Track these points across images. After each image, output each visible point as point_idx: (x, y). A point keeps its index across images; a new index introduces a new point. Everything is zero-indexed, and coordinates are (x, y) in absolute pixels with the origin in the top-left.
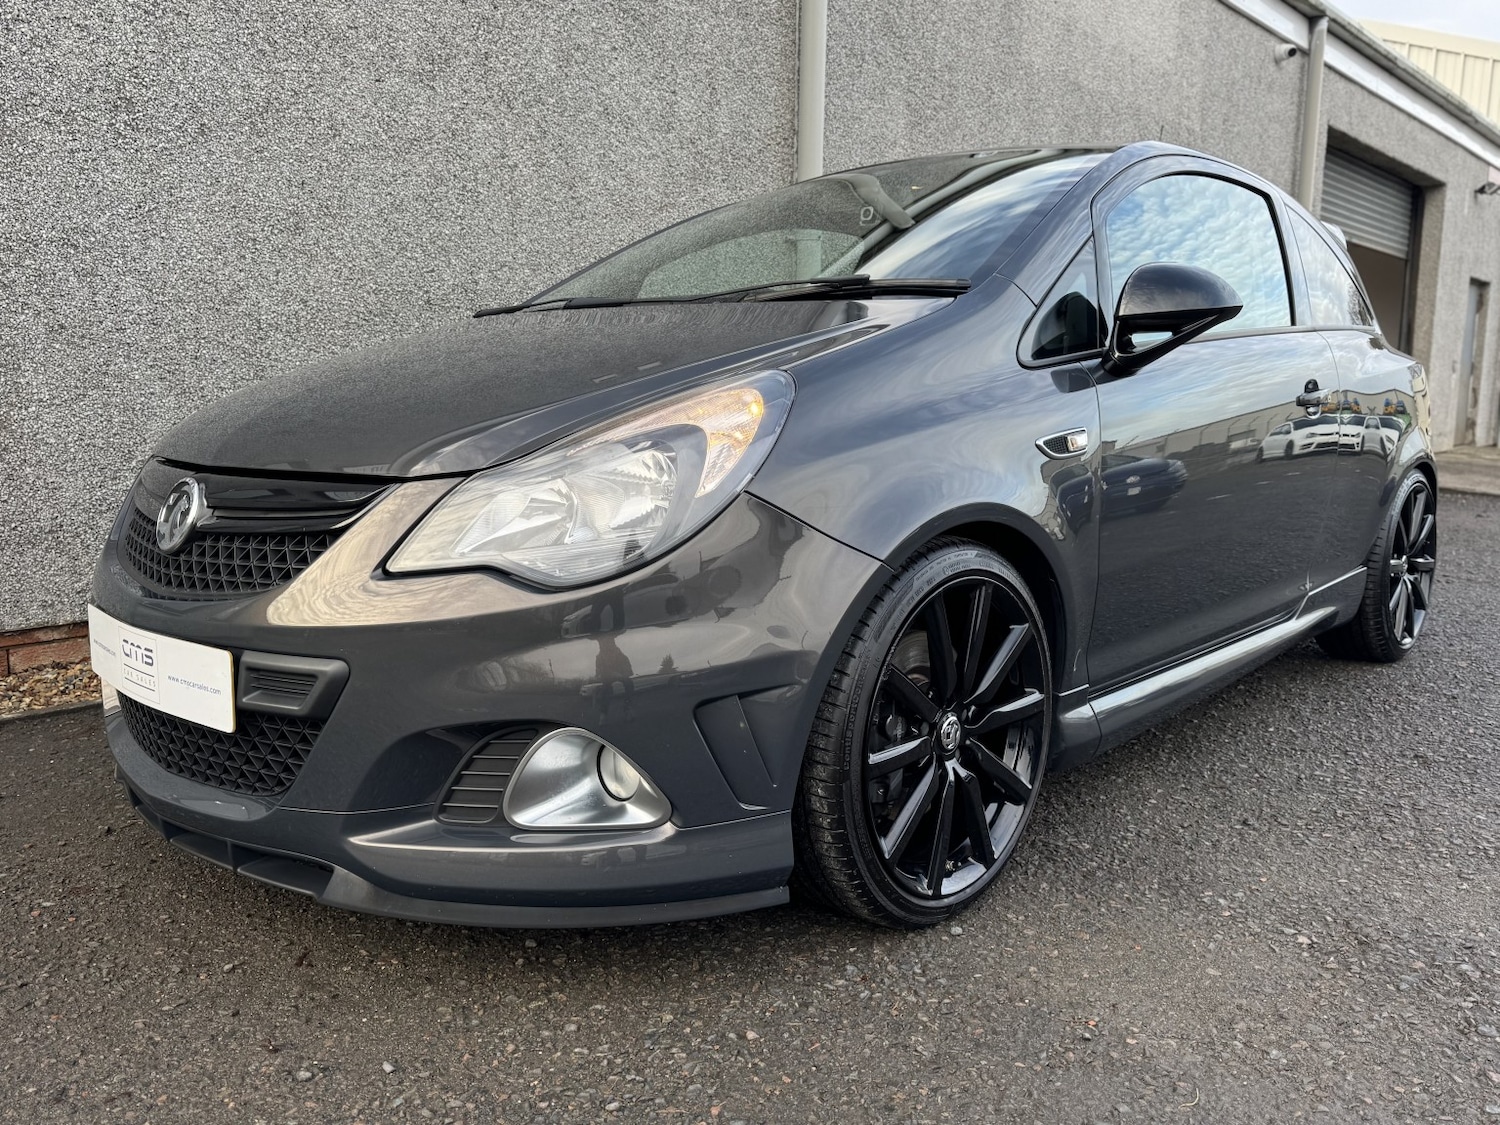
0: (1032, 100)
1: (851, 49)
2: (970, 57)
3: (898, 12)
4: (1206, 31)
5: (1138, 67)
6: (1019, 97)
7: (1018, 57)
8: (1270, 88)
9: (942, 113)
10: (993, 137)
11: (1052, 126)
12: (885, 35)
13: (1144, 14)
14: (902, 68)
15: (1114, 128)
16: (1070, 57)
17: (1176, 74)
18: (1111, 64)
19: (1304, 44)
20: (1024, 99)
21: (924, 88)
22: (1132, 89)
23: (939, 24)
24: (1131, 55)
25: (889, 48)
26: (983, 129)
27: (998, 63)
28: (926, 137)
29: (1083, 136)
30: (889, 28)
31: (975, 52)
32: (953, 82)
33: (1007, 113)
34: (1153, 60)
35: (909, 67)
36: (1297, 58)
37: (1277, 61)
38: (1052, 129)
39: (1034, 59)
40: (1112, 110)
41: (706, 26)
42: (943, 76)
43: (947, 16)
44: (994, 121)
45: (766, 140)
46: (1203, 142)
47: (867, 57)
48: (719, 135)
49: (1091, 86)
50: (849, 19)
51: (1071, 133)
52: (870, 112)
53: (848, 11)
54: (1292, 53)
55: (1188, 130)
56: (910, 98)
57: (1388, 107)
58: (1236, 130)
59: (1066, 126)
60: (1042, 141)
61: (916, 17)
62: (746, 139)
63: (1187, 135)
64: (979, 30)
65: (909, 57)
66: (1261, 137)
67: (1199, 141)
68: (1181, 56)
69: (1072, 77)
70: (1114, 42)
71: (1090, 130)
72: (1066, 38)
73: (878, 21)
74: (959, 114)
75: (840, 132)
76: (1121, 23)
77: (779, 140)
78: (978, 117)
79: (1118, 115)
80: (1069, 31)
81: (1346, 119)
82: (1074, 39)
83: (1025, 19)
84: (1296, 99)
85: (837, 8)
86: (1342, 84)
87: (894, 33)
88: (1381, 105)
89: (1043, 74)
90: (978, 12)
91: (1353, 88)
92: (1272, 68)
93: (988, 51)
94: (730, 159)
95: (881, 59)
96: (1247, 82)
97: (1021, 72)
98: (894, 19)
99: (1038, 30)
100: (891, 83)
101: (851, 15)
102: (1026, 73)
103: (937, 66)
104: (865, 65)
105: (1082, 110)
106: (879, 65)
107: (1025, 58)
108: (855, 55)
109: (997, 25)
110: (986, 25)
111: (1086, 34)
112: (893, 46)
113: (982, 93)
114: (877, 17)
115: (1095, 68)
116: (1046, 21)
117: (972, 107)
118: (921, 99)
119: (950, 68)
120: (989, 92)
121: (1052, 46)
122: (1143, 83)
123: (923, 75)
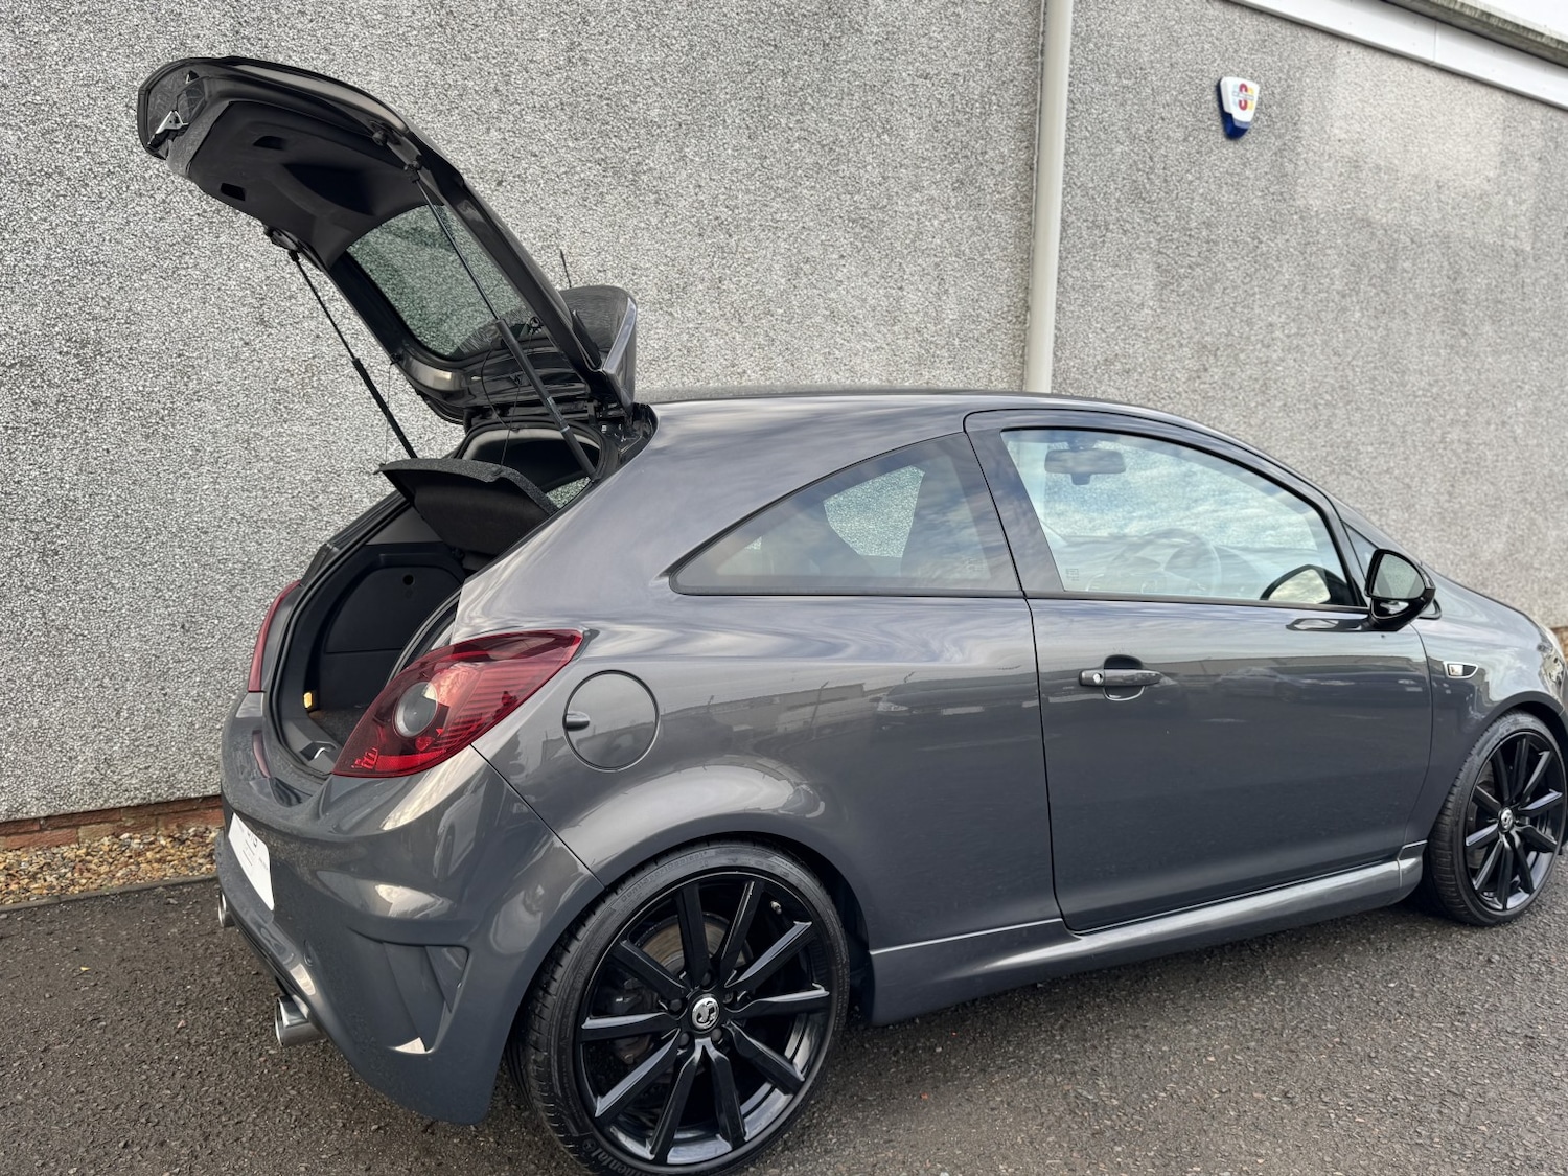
0: (1309, 243)
1: (1093, 222)
2: (1233, 209)
3: (1148, 179)
4: (1540, 143)
5: (1447, 192)
6: (1293, 242)
7: (1291, 202)
9: (1198, 269)
10: (1260, 287)
11: (1334, 267)
12: (1133, 202)
13: (1454, 137)
14: (1152, 232)
15: (1415, 260)
16: (1357, 193)
17: (1498, 193)
18: (1411, 194)
20: (1299, 243)
21: (1177, 247)
22: (1438, 217)
23: (1196, 183)
24: (1438, 182)
25: (1137, 214)
26: (1248, 279)
27: (1267, 212)
28: (1178, 295)
29: (1373, 272)
30: (1138, 195)
31: (1239, 204)
32: (1212, 237)
33: (1278, 260)
34: (1467, 183)
35: (1160, 229)
38: (1334, 270)
39: (1311, 202)
40: (1413, 241)
41: (936, 222)
42: (1201, 233)
43: (1206, 172)
44: (1262, 271)
45: (996, 320)
46: (1535, 261)
47: (1111, 227)
48: (946, 321)
49: (1384, 220)
50: (1091, 192)
51: (1359, 271)
52: (1113, 279)
53: (1091, 185)
55: (1515, 251)
56: (1161, 260)
59: (1352, 265)
60: (1320, 284)
61: (1169, 179)
62: (974, 321)
63: (1513, 256)
64: (1244, 182)
65: (1160, 220)
67: (1531, 261)
68: (1505, 174)
69: (1360, 213)
70: (1416, 171)
71: (1383, 266)
72: (1353, 175)
73: (1126, 189)
74: (1218, 269)
75: (1079, 302)
76: (1424, 150)
77: (1010, 318)
78: (1242, 268)
79: (1419, 247)
80: (1356, 167)
82: (1363, 175)
83: (1301, 163)
85: (1079, 184)
87: (1144, 199)
89: (1323, 216)
90: (1244, 165)
93: (1255, 201)
94: (957, 342)
95: (1128, 226)
97: (1295, 217)
98: (1144, 185)
99: (1318, 171)
100: (1138, 247)
101: (1094, 189)
102: (1301, 218)
103: (1193, 224)
104: (1109, 235)
105: (1374, 246)
106: (1125, 232)
107: (1300, 202)
108: (1099, 227)
109: (1266, 173)
110: (1252, 176)
111: (1378, 168)
112: (1142, 212)
113: (1248, 244)
114: (1124, 186)
115: (1390, 200)
116: (1327, 161)
117: (1235, 259)
118: (1174, 260)
119: (1208, 225)
120: (1256, 242)
121: (1334, 186)
122: (1453, 208)
123: (1175, 236)
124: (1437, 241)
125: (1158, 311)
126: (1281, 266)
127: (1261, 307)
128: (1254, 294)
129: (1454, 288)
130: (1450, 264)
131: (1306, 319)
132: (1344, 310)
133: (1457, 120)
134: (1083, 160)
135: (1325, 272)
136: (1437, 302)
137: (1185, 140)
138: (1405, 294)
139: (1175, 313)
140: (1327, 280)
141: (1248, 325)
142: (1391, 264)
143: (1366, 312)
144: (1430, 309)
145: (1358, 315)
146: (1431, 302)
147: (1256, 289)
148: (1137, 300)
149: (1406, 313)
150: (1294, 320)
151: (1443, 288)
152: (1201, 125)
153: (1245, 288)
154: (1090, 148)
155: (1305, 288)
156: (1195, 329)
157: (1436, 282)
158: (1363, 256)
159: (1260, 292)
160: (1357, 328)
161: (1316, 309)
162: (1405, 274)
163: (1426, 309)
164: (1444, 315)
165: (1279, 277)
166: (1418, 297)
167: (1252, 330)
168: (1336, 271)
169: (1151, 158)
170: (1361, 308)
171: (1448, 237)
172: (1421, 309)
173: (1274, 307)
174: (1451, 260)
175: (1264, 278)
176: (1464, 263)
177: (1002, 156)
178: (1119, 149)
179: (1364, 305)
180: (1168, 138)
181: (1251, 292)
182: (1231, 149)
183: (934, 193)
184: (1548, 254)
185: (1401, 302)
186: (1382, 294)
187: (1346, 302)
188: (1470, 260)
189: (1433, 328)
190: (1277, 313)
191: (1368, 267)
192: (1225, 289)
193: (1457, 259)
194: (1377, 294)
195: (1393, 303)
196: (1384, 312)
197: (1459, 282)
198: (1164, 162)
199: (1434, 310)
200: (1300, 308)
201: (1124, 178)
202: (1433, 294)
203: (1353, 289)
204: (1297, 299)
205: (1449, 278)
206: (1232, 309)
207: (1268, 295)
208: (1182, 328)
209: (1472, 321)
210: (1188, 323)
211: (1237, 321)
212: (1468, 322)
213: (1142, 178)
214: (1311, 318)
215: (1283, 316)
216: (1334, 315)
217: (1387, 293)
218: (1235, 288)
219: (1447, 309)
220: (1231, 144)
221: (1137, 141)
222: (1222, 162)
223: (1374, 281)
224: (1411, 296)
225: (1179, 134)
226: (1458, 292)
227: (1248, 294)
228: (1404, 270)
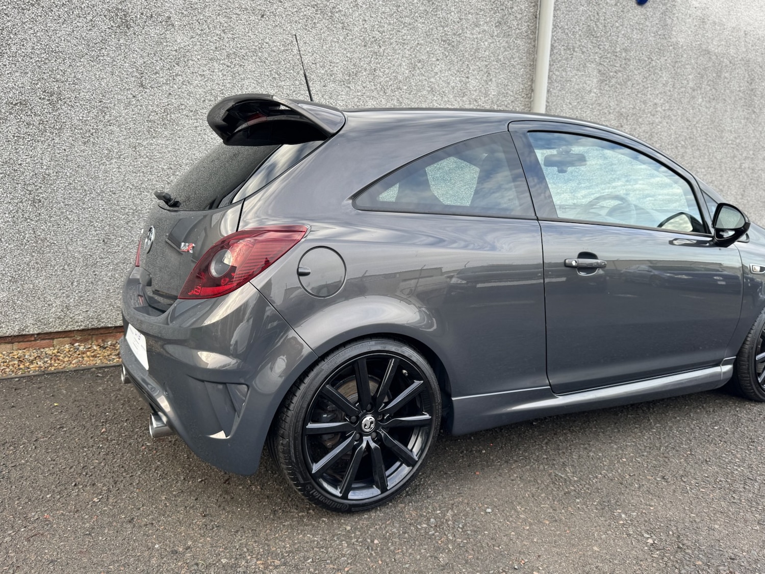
0: (677, 62)
1: (567, 46)
2: (639, 43)
3: (596, 25)
5: (749, 37)
6: (669, 61)
7: (669, 40)
9: (620, 74)
10: (651, 84)
11: (689, 75)
12: (588, 37)
13: (755, 8)
14: (597, 53)
15: (731, 72)
16: (703, 36)
18: (731, 37)
20: (672, 62)
21: (609, 62)
22: (744, 50)
23: (621, 28)
24: (745, 31)
25: (589, 43)
26: (645, 80)
27: (657, 45)
28: (609, 87)
29: (710, 78)
30: (590, 33)
31: (642, 40)
32: (628, 57)
33: (661, 70)
34: (760, 33)
35: (601, 52)
39: (679, 40)
40: (730, 62)
41: (486, 43)
42: (621, 54)
43: (626, 23)
44: (652, 76)
45: (516, 96)
47: (576, 49)
48: (491, 95)
49: (716, 51)
50: (566, 31)
51: (702, 77)
52: (576, 77)
53: (566, 27)
56: (601, 68)
59: (699, 74)
60: (682, 83)
61: (606, 25)
62: (505, 96)
64: (645, 28)
65: (601, 47)
69: (704, 47)
70: (734, 25)
71: (714, 75)
72: (701, 26)
73: (584, 30)
74: (630, 74)
75: (559, 88)
76: (739, 14)
77: (523, 95)
78: (642, 74)
79: (734, 65)
80: (703, 22)
82: (706, 27)
83: (675, 19)
85: (560, 26)
87: (593, 35)
89: (685, 47)
90: (646, 19)
93: (651, 38)
95: (584, 49)
97: (671, 48)
98: (593, 28)
99: (683, 24)
100: (589, 61)
101: (568, 29)
102: (674, 48)
103: (618, 50)
104: (575, 54)
105: (710, 64)
106: (583, 53)
107: (674, 40)
108: (569, 49)
109: (657, 24)
110: (649, 25)
111: (715, 23)
112: (592, 42)
113: (646, 61)
114: (583, 28)
115: (720, 40)
116: (689, 18)
117: (639, 69)
118: (607, 68)
119: (626, 50)
120: (650, 60)
121: (692, 32)
122: (752, 46)
123: (608, 56)
124: (743, 63)
125: (599, 94)
126: (662, 73)
127: (651, 94)
128: (648, 88)
129: (750, 88)
130: (749, 75)
131: (674, 102)
132: (693, 97)
134: (563, 13)
135: (685, 77)
136: (741, 95)
137: (616, 5)
138: (725, 90)
139: (607, 96)
140: (686, 82)
141: (644, 104)
142: (719, 74)
143: (704, 99)
144: (738, 98)
145: (700, 100)
146: (738, 95)
147: (649, 85)
148: (588, 88)
149: (725, 100)
150: (667, 102)
151: (745, 87)
153: (643, 84)
154: (566, 7)
155: (674, 85)
156: (617, 105)
157: (742, 85)
158: (705, 69)
159: (651, 87)
160: (700, 107)
161: (679, 97)
162: (726, 80)
163: (736, 98)
164: (745, 102)
165: (661, 79)
166: (732, 92)
167: (646, 106)
168: (690, 77)
169: (598, 14)
170: (702, 97)
171: (749, 61)
172: (733, 99)
173: (657, 95)
174: (750, 73)
175: (653, 79)
176: (756, 75)
177: (521, 10)
178: (581, 8)
179: (704, 95)
180: (607, 3)
181: (646, 86)
182: (637, 11)
183: (486, 28)
185: (723, 94)
186: (713, 90)
187: (695, 93)
188: (760, 73)
189: (739, 109)
190: (659, 98)
191: (707, 76)
192: (633, 84)
193: (753, 72)
194: (711, 90)
195: (719, 95)
196: (714, 99)
197: (753, 84)
198: (604, 16)
199: (740, 99)
200: (671, 96)
201: (583, 24)
202: (740, 91)
203: (699, 87)
204: (670, 91)
205: (748, 82)
206: (636, 95)
207: (655, 88)
208: (610, 104)
209: (759, 105)
210: (613, 101)
211: (638, 101)
212: (756, 106)
213: (593, 24)
214: (676, 101)
215: (662, 100)
216: (688, 100)
217: (716, 89)
218: (638, 84)
219: (745, 99)
220: (639, 7)
221: (591, 5)
222: (635, 17)
223: (709, 83)
224: (728, 91)
225: (613, 2)
226: (752, 90)
227: (645, 88)
228: (725, 78)
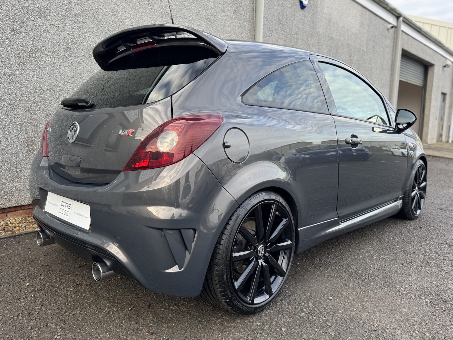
0: (319, 42)
4: (368, 21)
5: (349, 32)
6: (316, 42)
7: (315, 30)
8: (386, 38)
12: (279, 24)
13: (351, 17)
14: (283, 34)
16: (330, 29)
17: (359, 34)
18: (341, 31)
19: (395, 24)
21: (289, 40)
22: (347, 39)
23: (294, 21)
25: (280, 28)
27: (310, 32)
30: (280, 22)
31: (303, 29)
32: (297, 38)
33: (312, 46)
34: (353, 30)
35: (285, 34)
36: (393, 29)
37: (388, 30)
39: (320, 30)
40: (342, 45)
41: (229, 23)
42: (295, 36)
43: (296, 18)
47: (273, 31)
49: (336, 38)
50: (269, 20)
51: (330, 52)
53: (268, 18)
54: (392, 27)
55: (363, 50)
57: (419, 43)
58: (376, 50)
61: (287, 19)
63: (362, 52)
64: (305, 22)
65: (285, 31)
66: (383, 52)
67: (366, 54)
68: (361, 29)
69: (330, 35)
70: (342, 25)
71: (335, 51)
72: (329, 24)
73: (277, 20)
76: (344, 19)
80: (330, 22)
81: (407, 46)
82: (331, 24)
83: (318, 19)
84: (393, 41)
86: (406, 36)
87: (281, 24)
88: (417, 42)
89: (322, 35)
90: (305, 17)
91: (409, 37)
92: (386, 32)
93: (307, 28)
95: (277, 31)
96: (379, 36)
97: (316, 34)
98: (281, 20)
99: (321, 22)
100: (280, 38)
101: (269, 19)
102: (318, 35)
103: (293, 33)
104: (273, 33)
105: (333, 45)
106: (277, 33)
107: (317, 30)
108: (270, 30)
109: (310, 21)
110: (307, 21)
111: (334, 23)
112: (281, 28)
113: (305, 40)
114: (276, 19)
115: (337, 33)
116: (323, 19)
117: (303, 45)
118: (288, 43)
119: (296, 34)
120: (307, 40)
121: (325, 26)
122: (350, 37)
123: (289, 36)
124: (347, 45)
126: (313, 48)
133: (351, 12)
134: (266, 9)
137: (291, 8)
152: (295, 4)
154: (268, 6)
157: (347, 57)
158: (331, 47)
168: (325, 51)
169: (283, 12)
171: (349, 45)
177: (246, 5)
178: (275, 8)
180: (287, 6)
182: (301, 12)
183: (228, 13)
184: (369, 52)
198: (286, 13)
201: (276, 17)
213: (281, 17)
220: (301, 10)
221: (280, 6)
222: (300, 16)
225: (290, 6)
228: (340, 53)
